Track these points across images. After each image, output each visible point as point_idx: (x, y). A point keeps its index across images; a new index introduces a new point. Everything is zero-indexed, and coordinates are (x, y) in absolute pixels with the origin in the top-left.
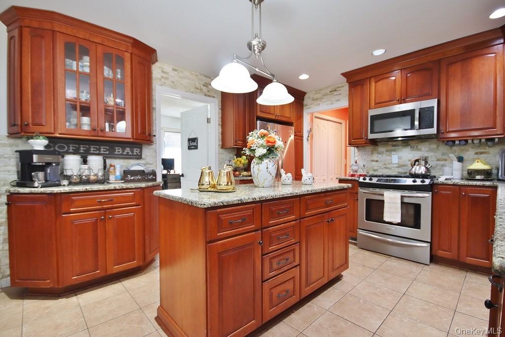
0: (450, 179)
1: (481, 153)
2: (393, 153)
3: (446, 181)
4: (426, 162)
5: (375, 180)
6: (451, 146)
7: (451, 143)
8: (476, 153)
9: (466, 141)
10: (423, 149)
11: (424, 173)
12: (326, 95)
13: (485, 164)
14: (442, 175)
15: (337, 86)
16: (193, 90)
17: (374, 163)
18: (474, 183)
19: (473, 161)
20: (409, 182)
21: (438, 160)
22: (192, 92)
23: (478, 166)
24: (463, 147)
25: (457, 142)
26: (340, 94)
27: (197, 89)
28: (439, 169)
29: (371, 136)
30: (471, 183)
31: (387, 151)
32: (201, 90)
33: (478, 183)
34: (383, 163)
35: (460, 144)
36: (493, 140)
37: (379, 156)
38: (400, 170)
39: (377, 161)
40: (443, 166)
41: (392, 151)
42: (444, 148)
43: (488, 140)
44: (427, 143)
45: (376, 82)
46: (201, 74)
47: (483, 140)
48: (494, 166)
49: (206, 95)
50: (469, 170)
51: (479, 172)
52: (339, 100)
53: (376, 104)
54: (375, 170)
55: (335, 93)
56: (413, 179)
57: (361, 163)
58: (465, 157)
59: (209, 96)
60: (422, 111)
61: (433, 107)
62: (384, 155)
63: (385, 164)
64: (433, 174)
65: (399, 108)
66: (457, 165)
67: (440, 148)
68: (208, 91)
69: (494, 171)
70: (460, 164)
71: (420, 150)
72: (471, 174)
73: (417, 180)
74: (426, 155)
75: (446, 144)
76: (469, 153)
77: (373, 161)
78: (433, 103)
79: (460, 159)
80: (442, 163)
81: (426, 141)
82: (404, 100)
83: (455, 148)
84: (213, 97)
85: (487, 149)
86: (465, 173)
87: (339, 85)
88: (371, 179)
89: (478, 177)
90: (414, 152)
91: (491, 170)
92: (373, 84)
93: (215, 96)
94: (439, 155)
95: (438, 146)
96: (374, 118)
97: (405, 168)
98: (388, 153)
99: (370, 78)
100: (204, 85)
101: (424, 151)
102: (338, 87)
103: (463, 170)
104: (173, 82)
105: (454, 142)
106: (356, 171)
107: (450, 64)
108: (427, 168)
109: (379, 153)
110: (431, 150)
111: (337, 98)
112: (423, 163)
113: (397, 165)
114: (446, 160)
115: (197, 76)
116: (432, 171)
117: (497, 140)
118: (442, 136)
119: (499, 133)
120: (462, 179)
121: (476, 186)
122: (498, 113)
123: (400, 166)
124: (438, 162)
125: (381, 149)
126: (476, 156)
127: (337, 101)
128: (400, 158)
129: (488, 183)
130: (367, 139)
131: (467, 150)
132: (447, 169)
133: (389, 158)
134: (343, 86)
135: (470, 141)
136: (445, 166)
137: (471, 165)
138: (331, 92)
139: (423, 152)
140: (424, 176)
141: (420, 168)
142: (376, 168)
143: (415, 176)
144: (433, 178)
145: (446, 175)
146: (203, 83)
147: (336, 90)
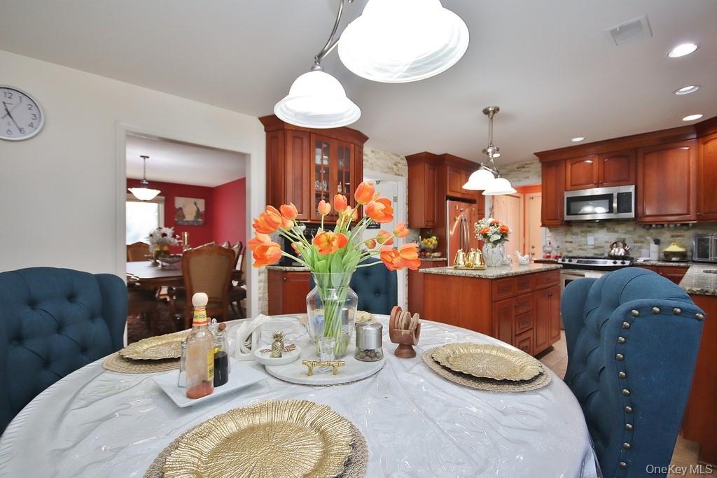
0: (648, 261)
1: (677, 236)
2: (588, 234)
3: (645, 263)
4: (625, 245)
5: (574, 262)
6: (648, 229)
7: (648, 227)
8: (673, 236)
9: (663, 225)
10: (620, 231)
11: (623, 254)
12: (512, 171)
13: (680, 247)
14: (640, 257)
15: (524, 163)
16: (386, 170)
17: (568, 244)
18: (671, 264)
19: (669, 243)
20: (610, 263)
21: (635, 242)
22: (386, 173)
23: (674, 248)
24: (659, 230)
25: (654, 226)
26: (529, 171)
27: (389, 168)
28: (637, 251)
29: (567, 218)
30: (667, 264)
31: (582, 232)
32: (393, 169)
33: (674, 264)
34: (578, 244)
35: (656, 228)
36: (687, 225)
37: (574, 237)
38: (597, 251)
39: (571, 242)
40: (640, 248)
41: (587, 232)
42: (641, 231)
43: (682, 225)
44: (624, 225)
45: (572, 165)
46: (392, 154)
47: (678, 225)
48: (689, 249)
49: (396, 174)
50: (665, 252)
51: (674, 254)
52: (528, 177)
53: (572, 185)
54: (569, 252)
55: (523, 170)
56: (613, 261)
57: (555, 244)
58: (662, 239)
59: (399, 175)
60: (619, 195)
61: (631, 193)
62: (579, 236)
63: (580, 246)
64: (631, 256)
65: (597, 191)
66: (654, 247)
67: (637, 231)
68: (398, 170)
69: (689, 254)
70: (656, 246)
71: (617, 232)
72: (668, 256)
73: (617, 261)
74: (623, 236)
75: (644, 227)
76: (665, 236)
77: (567, 242)
78: (631, 189)
79: (657, 242)
80: (639, 245)
81: (623, 224)
82: (602, 183)
83: (652, 231)
84: (402, 176)
85: (682, 233)
86: (662, 255)
87: (528, 162)
88: (570, 261)
89: (674, 259)
90: (611, 234)
91: (686, 252)
92: (569, 167)
93: (403, 174)
94: (636, 237)
95: (635, 229)
96: (570, 200)
97: (601, 249)
98: (583, 234)
99: (565, 160)
100: (395, 165)
101: (621, 233)
102: (527, 164)
103: (659, 252)
104: (372, 164)
105: (651, 225)
106: (550, 253)
107: (646, 154)
108: (625, 250)
109: (573, 234)
110: (628, 232)
111: (526, 175)
112: (621, 244)
113: (593, 247)
114: (643, 242)
115: (389, 155)
116: (630, 252)
117: (691, 225)
118: (640, 220)
119: (692, 219)
120: (659, 261)
121: (672, 267)
122: (691, 202)
123: (596, 248)
124: (635, 244)
125: (575, 230)
126: (672, 239)
127: (525, 178)
128: (595, 240)
129: (682, 264)
130: (563, 220)
131: (664, 233)
132: (644, 251)
133: (583, 239)
134: (532, 164)
135: (666, 225)
136: (643, 248)
137: (668, 247)
138: (518, 168)
139: (619, 234)
140: (623, 258)
141: (619, 249)
142: (570, 249)
143: (615, 258)
144: (631, 259)
145: (645, 257)
146: (393, 162)
147: (523, 167)
